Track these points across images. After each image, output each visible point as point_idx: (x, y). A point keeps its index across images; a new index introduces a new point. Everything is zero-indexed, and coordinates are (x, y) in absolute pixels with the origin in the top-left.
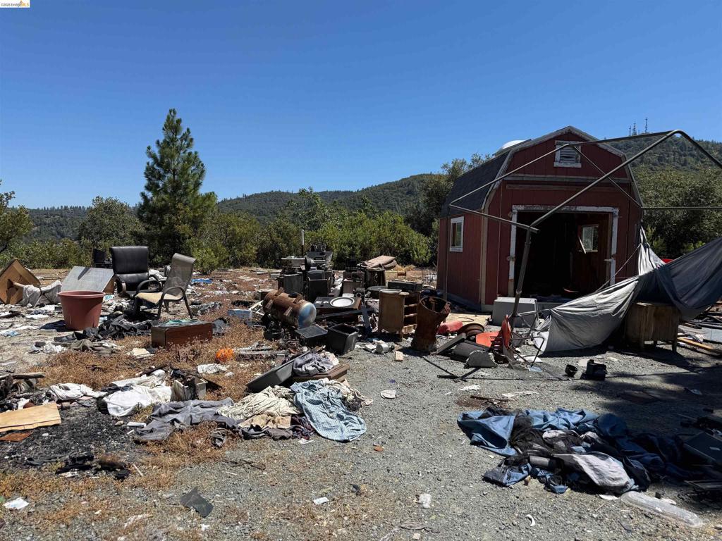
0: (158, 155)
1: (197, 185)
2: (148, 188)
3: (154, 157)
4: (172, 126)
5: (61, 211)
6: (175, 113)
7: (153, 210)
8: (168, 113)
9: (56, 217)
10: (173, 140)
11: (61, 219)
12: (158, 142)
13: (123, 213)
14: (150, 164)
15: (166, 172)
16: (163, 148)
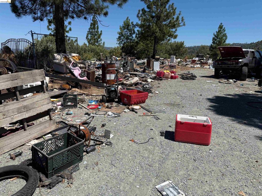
2: (212, 43)
3: (215, 35)
4: (221, 27)
5: (193, 47)
6: (222, 24)
7: (213, 48)
8: (220, 24)
10: (220, 31)
11: (193, 50)
12: (216, 31)
14: (214, 37)
15: (217, 39)
16: (218, 33)
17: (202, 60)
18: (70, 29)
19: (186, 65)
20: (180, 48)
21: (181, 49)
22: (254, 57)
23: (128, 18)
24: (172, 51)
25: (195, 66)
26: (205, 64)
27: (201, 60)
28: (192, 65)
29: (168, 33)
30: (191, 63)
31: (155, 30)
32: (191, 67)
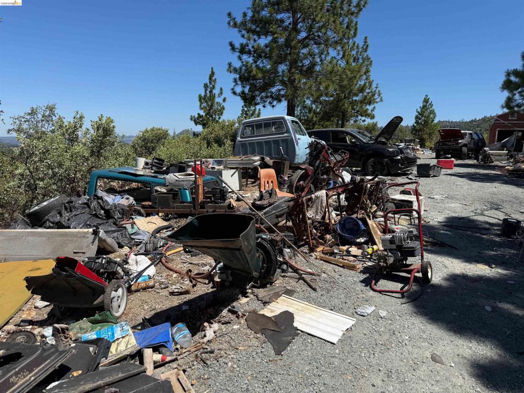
1: (433, 121)
2: (415, 123)
3: (419, 112)
4: (426, 101)
6: (427, 96)
7: (416, 131)
8: (425, 96)
10: (426, 106)
12: (420, 107)
15: (422, 117)
22: (472, 138)
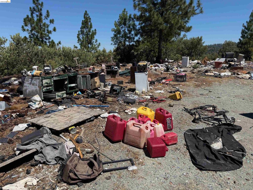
0: (246, 26)
5: (213, 46)
9: (212, 48)
13: (233, 45)
14: (243, 29)
16: (249, 23)
17: (232, 61)
18: (55, 30)
19: (207, 71)
20: (196, 45)
21: (199, 46)
23: (125, 10)
24: (186, 50)
25: (222, 74)
26: (239, 70)
27: (231, 63)
28: (216, 72)
29: (177, 24)
30: (214, 68)
31: (157, 20)
32: (216, 76)
